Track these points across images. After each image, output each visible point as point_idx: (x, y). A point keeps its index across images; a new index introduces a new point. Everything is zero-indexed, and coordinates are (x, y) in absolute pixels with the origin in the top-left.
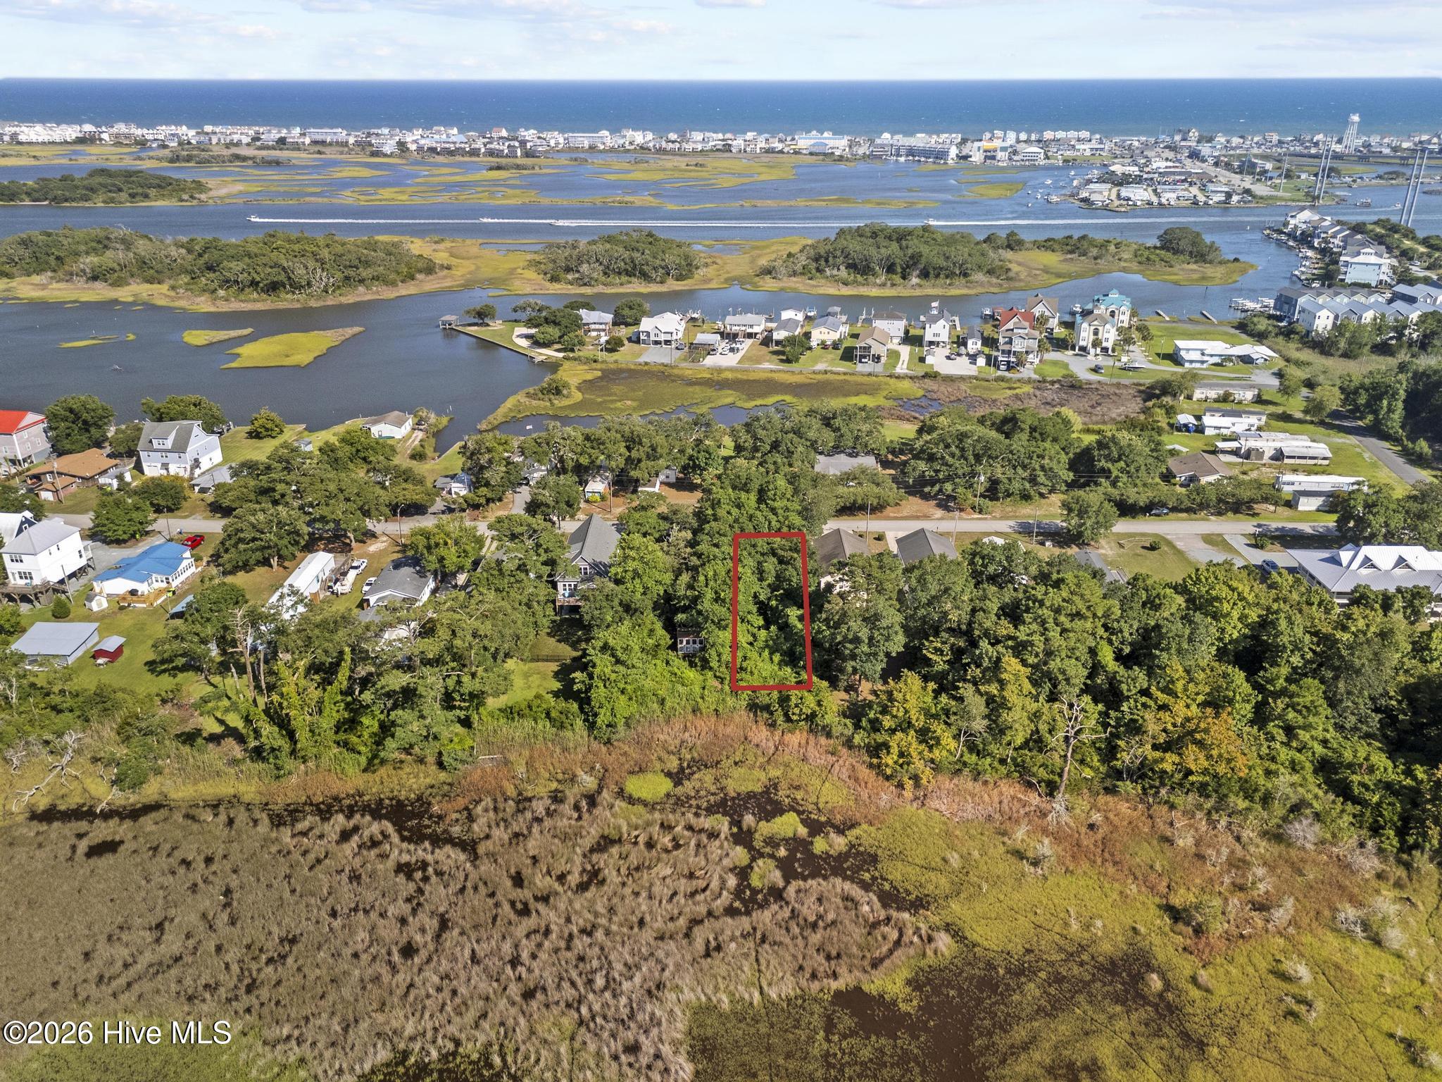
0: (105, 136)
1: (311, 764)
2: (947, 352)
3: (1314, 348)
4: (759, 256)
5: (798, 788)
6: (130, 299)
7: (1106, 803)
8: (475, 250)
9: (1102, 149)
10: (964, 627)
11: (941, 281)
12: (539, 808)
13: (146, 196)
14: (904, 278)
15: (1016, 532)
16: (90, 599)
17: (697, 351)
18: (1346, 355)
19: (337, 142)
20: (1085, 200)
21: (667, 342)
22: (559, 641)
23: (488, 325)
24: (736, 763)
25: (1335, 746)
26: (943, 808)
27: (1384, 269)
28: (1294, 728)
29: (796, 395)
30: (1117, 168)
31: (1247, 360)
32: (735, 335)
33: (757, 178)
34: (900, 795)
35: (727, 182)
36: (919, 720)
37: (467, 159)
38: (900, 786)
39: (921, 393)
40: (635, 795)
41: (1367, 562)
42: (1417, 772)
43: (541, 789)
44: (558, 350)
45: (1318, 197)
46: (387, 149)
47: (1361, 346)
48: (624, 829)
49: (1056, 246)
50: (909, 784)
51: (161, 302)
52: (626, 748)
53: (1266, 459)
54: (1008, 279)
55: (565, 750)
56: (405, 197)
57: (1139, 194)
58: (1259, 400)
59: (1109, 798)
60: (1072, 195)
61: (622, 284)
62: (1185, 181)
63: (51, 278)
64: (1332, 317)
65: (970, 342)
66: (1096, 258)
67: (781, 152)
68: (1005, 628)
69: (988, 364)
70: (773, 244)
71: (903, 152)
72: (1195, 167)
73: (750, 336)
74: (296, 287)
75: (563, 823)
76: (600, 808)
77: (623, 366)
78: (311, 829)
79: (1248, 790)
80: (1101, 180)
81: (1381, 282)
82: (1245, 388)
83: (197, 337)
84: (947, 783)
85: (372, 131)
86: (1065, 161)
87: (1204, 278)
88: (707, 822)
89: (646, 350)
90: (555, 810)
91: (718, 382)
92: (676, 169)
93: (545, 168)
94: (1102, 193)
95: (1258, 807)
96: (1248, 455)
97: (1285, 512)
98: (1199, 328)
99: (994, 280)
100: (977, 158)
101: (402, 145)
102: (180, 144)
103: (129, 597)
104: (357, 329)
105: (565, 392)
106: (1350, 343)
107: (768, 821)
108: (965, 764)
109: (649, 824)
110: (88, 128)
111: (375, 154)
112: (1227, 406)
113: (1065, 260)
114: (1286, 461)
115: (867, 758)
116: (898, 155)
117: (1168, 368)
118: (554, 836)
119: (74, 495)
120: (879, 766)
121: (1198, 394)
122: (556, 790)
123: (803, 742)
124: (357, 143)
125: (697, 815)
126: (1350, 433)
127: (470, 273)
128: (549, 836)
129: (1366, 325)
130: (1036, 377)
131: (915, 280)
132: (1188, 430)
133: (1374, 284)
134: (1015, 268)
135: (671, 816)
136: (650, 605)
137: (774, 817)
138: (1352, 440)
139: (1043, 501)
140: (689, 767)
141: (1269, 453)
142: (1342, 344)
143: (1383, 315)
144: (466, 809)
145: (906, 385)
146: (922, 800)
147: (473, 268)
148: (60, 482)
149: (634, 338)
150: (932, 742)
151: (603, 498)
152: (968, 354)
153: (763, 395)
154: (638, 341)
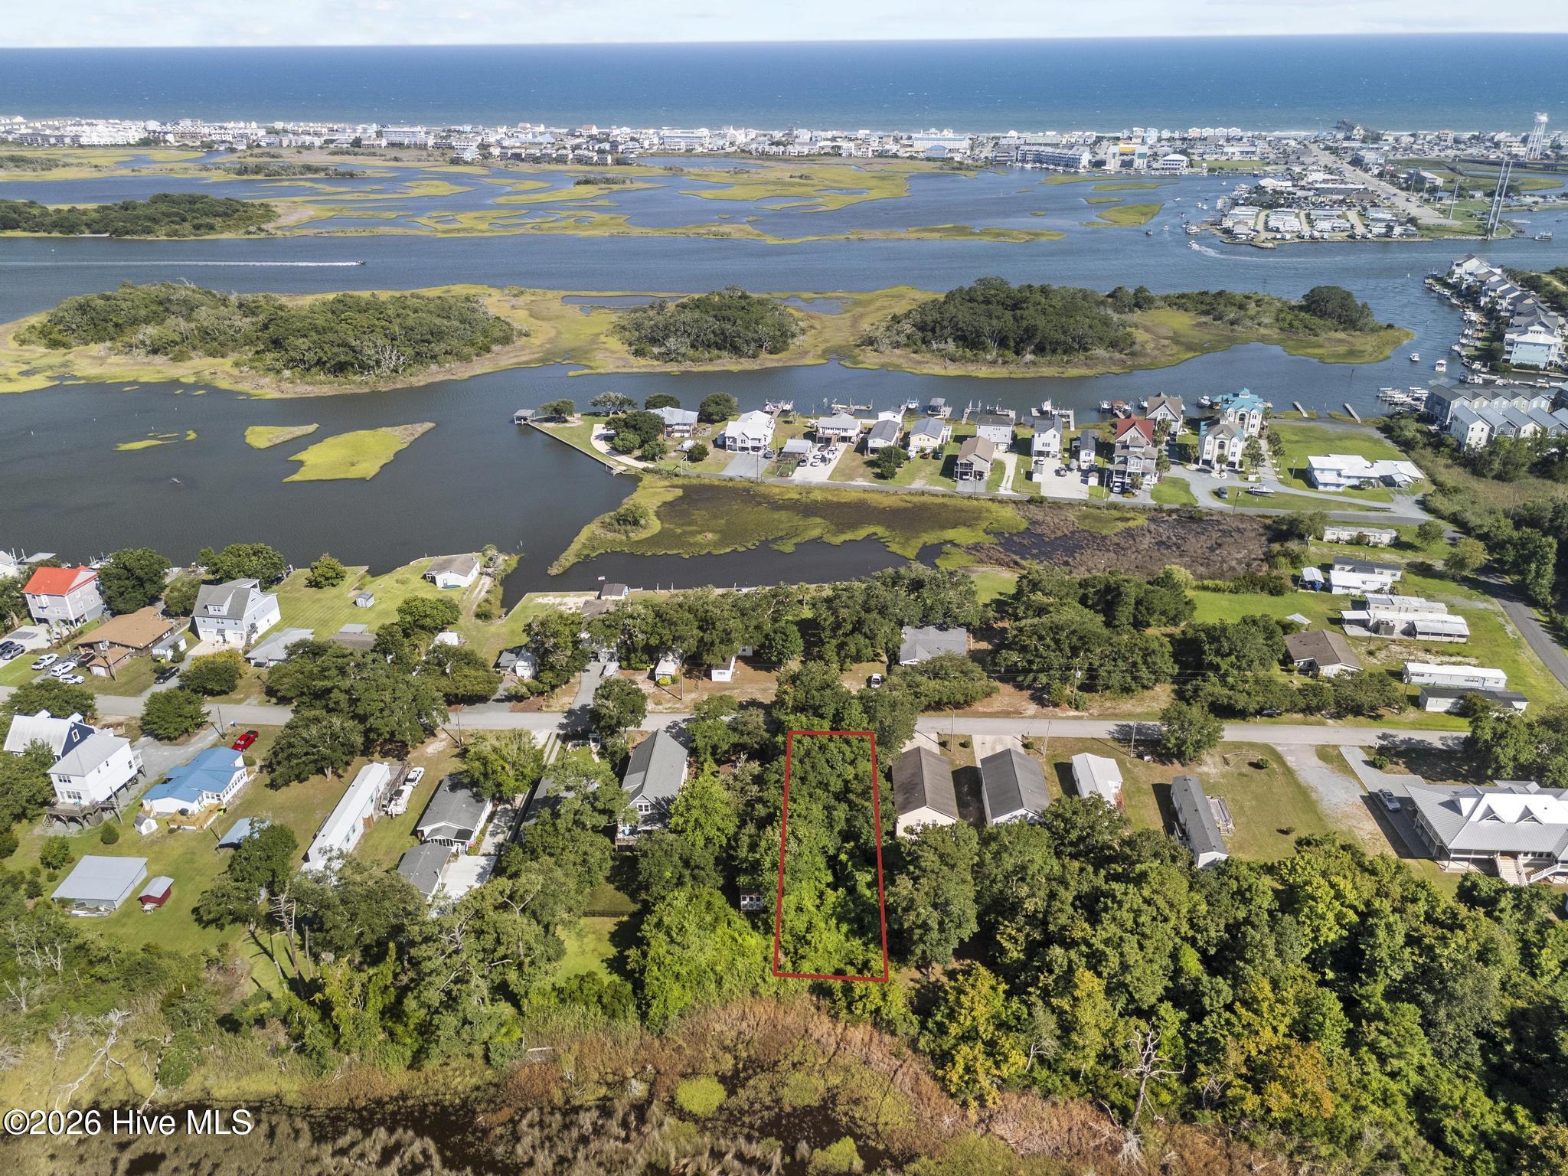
0: (170, 137)
1: (355, 1055)
2: (1057, 464)
3: (1465, 466)
4: (862, 316)
5: (857, 1102)
6: (192, 380)
7: (1183, 1137)
8: (556, 306)
9: (1253, 153)
10: (1040, 916)
11: (1057, 358)
12: (586, 1120)
13: (211, 227)
14: (1017, 353)
15: (1114, 739)
16: (139, 821)
17: (788, 460)
18: (1501, 477)
19: (415, 145)
20: (1227, 231)
21: (755, 449)
22: (618, 889)
23: (566, 421)
24: (794, 1065)
25: (1432, 1075)
26: (1008, 1135)
27: (1554, 350)
28: (1387, 1057)
29: (889, 526)
30: (1269, 183)
31: (1388, 481)
32: (828, 441)
33: (866, 196)
34: (964, 1117)
35: (833, 202)
36: (986, 1031)
37: (553, 167)
38: (964, 1105)
39: (1024, 525)
40: (687, 1107)
41: (1490, 813)
42: (1518, 1115)
43: (589, 1096)
44: (638, 459)
45: (1492, 230)
46: (468, 156)
47: (1517, 466)
48: (673, 1155)
49: (1189, 305)
50: (974, 1104)
51: (224, 384)
52: (681, 1042)
53: (1397, 635)
54: (1133, 354)
55: (616, 1042)
56: (484, 226)
57: (1289, 223)
58: (1398, 544)
59: (1186, 1128)
60: (1213, 224)
61: (711, 360)
62: (1343, 201)
63: (110, 349)
64: (1487, 429)
65: (1082, 453)
66: (1232, 323)
67: (895, 156)
68: (1081, 929)
69: (1101, 483)
70: (878, 297)
71: (1029, 157)
72: (1356, 179)
73: (844, 439)
74: (364, 367)
75: (611, 1146)
76: (649, 1125)
77: (706, 481)
78: (353, 1145)
79: (1332, 1132)
80: (1248, 202)
81: (1550, 363)
82: (1381, 526)
83: (261, 437)
84: (1015, 1102)
85: (453, 128)
86: (1211, 170)
87: (1351, 353)
88: (756, 1150)
89: (732, 457)
90: (602, 1126)
91: (807, 507)
92: (779, 182)
93: (639, 180)
94: (1246, 220)
95: (1343, 1154)
96: (1376, 629)
97: (1411, 713)
98: (1340, 429)
99: (1117, 355)
100: (1112, 166)
101: (484, 147)
102: (249, 147)
103: (180, 817)
104: (429, 425)
105: (642, 522)
106: (1505, 464)
107: (823, 1148)
108: (1034, 1081)
109: (698, 1153)
110: (153, 125)
111: (456, 161)
112: (1361, 553)
113: (1199, 324)
114: (1419, 637)
115: (931, 1067)
116: (1024, 161)
117: (1299, 490)
118: (600, 1164)
119: (127, 668)
120: (943, 1079)
121: (1330, 534)
122: (605, 1098)
123: (866, 1039)
124: (437, 146)
125: (749, 1139)
126: (1495, 595)
127: (550, 341)
128: (593, 1163)
129: (1524, 440)
130: (1152, 502)
131: (1029, 357)
132: (1314, 588)
133: (1542, 366)
134: (1140, 336)
135: (722, 1141)
136: (712, 860)
137: (829, 1143)
138: (1495, 605)
139: (1146, 693)
140: (745, 1069)
141: (1400, 627)
142: (1497, 465)
143: (1545, 430)
144: (512, 1120)
145: (1008, 513)
146: (986, 1122)
147: (552, 333)
148: (113, 655)
149: (719, 442)
150: (999, 1058)
151: (674, 680)
152: (1079, 469)
153: (853, 526)
154: (723, 446)
